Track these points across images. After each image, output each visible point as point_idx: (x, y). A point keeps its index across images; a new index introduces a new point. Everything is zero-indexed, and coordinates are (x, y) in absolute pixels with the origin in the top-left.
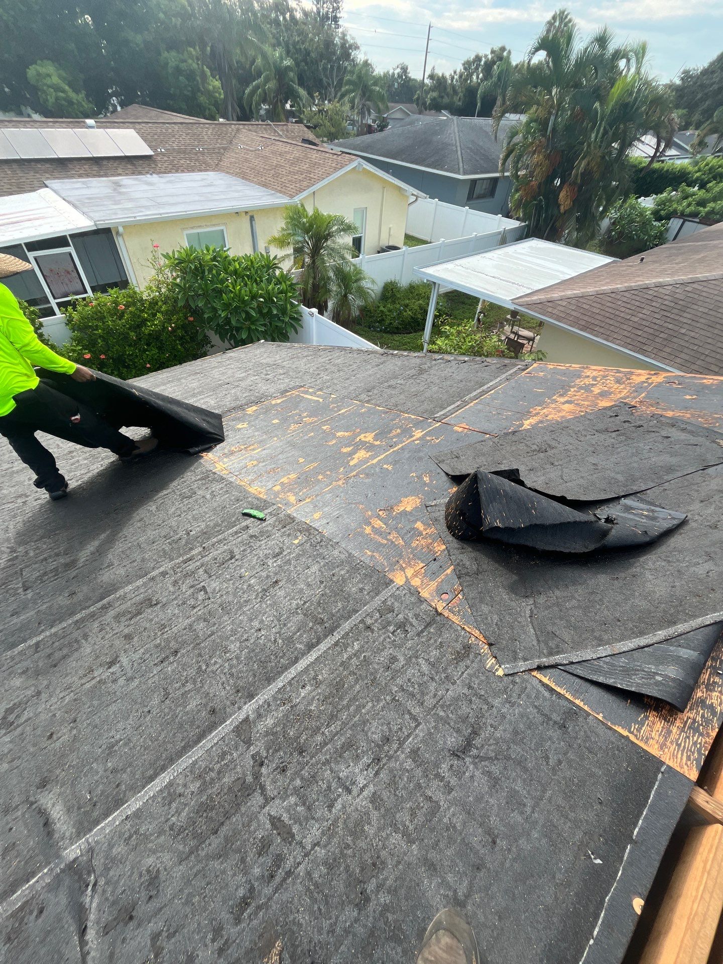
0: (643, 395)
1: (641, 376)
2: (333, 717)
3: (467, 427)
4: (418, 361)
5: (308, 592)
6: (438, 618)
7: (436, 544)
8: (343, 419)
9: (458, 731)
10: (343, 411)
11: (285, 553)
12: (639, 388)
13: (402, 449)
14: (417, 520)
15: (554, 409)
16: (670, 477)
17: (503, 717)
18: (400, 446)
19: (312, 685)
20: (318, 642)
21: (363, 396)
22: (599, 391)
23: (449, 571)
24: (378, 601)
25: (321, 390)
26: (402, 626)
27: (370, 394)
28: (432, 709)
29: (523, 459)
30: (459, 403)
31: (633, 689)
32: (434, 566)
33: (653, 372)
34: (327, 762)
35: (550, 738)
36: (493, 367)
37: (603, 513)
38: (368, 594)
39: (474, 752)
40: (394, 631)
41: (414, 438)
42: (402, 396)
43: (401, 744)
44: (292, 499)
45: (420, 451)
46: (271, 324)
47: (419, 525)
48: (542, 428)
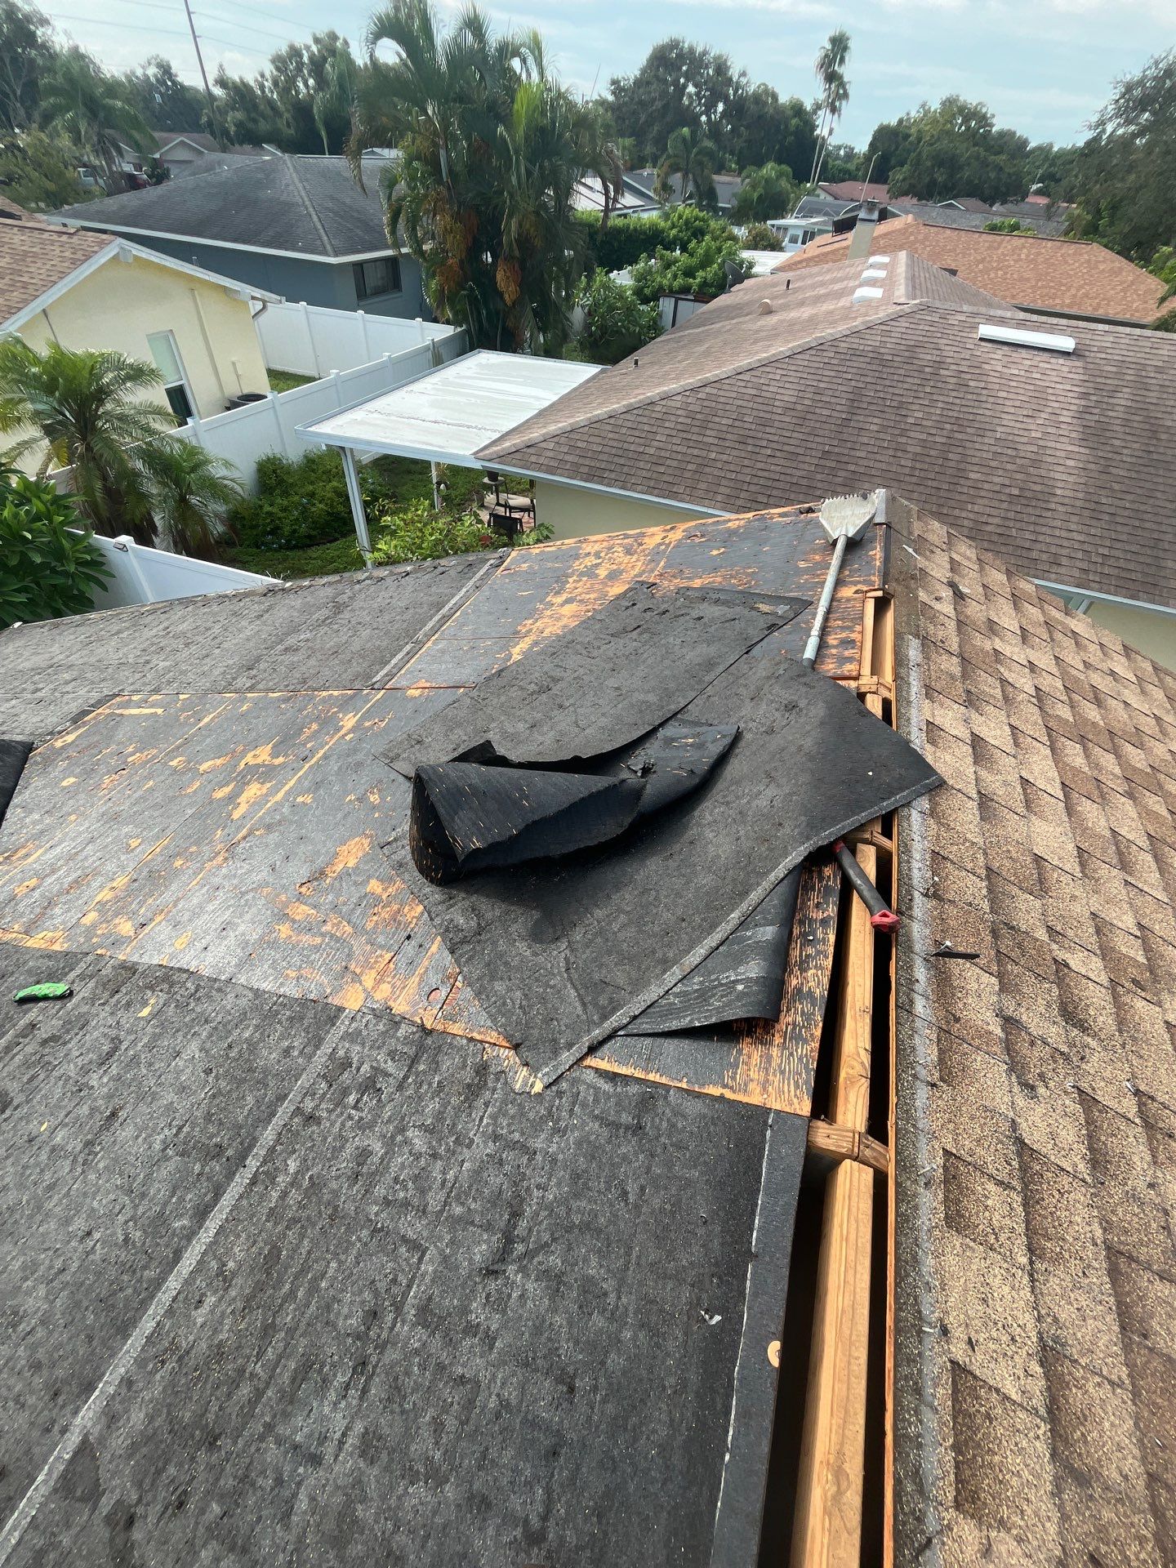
0: (662, 563)
1: (655, 535)
2: (268, 1330)
3: (428, 685)
4: (329, 591)
5: (183, 1105)
6: (429, 1041)
7: (406, 910)
8: (209, 736)
9: (488, 1227)
10: (206, 720)
11: (123, 1047)
12: (656, 554)
13: (325, 757)
14: (369, 877)
15: (551, 617)
16: (712, 676)
17: (554, 1161)
18: (321, 753)
19: (215, 1292)
20: (217, 1196)
21: (243, 681)
22: (606, 573)
23: (434, 948)
24: (321, 1057)
25: (156, 691)
26: (369, 1086)
27: (254, 672)
28: (441, 1212)
29: (518, 713)
30: (408, 647)
31: (713, 1020)
32: (410, 948)
33: (669, 527)
34: (269, 1427)
35: (624, 1158)
36: (453, 573)
37: (637, 762)
38: (301, 1052)
39: (520, 1248)
40: (357, 1102)
41: (343, 732)
42: (312, 662)
43: (398, 1308)
44: (126, 927)
45: (355, 751)
46: (38, 584)
47: (374, 886)
48: (539, 653)
